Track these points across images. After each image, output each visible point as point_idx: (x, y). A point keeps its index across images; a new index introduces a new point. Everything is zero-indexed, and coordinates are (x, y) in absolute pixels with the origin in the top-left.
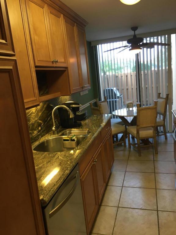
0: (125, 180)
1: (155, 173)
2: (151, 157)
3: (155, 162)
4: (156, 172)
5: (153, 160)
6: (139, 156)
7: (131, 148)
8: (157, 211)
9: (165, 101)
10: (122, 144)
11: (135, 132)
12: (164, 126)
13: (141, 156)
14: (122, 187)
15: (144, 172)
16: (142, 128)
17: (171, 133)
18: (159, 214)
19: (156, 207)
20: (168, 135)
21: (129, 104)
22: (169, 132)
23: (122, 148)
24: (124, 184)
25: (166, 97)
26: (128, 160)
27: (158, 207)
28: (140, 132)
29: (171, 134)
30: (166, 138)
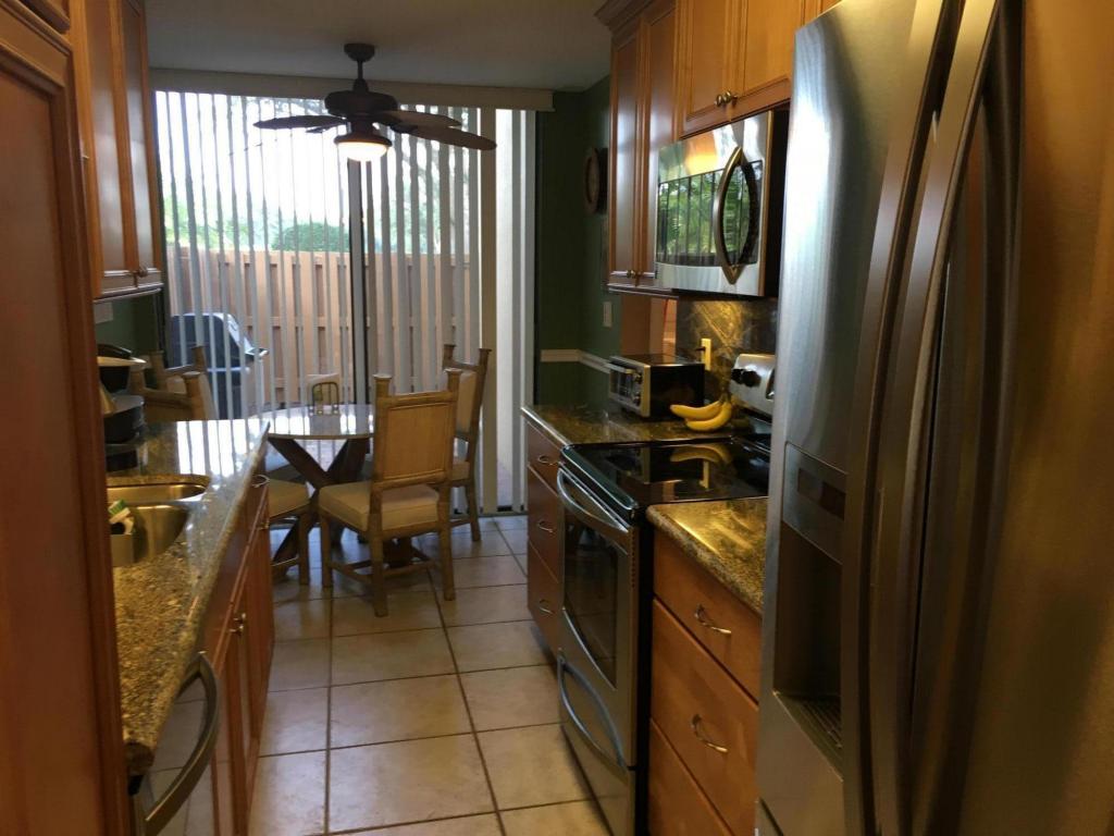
0: (337, 722)
1: (457, 673)
2: (430, 616)
3: (449, 630)
4: (460, 670)
5: (439, 623)
6: (377, 615)
7: (332, 586)
8: (497, 812)
9: (474, 378)
10: (286, 569)
11: (363, 508)
12: (469, 485)
13: (386, 615)
14: (328, 750)
15: (413, 675)
16: (393, 487)
17: (491, 516)
18: (505, 823)
19: (488, 801)
20: (482, 522)
21: (320, 384)
22: (485, 511)
23: (294, 590)
24: (333, 740)
25: (480, 362)
26: (331, 636)
27: (498, 799)
28: (386, 508)
29: (489, 519)
30: (476, 536)
